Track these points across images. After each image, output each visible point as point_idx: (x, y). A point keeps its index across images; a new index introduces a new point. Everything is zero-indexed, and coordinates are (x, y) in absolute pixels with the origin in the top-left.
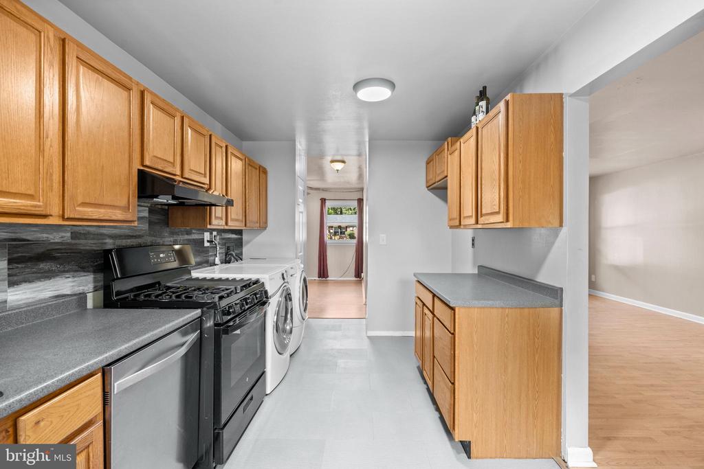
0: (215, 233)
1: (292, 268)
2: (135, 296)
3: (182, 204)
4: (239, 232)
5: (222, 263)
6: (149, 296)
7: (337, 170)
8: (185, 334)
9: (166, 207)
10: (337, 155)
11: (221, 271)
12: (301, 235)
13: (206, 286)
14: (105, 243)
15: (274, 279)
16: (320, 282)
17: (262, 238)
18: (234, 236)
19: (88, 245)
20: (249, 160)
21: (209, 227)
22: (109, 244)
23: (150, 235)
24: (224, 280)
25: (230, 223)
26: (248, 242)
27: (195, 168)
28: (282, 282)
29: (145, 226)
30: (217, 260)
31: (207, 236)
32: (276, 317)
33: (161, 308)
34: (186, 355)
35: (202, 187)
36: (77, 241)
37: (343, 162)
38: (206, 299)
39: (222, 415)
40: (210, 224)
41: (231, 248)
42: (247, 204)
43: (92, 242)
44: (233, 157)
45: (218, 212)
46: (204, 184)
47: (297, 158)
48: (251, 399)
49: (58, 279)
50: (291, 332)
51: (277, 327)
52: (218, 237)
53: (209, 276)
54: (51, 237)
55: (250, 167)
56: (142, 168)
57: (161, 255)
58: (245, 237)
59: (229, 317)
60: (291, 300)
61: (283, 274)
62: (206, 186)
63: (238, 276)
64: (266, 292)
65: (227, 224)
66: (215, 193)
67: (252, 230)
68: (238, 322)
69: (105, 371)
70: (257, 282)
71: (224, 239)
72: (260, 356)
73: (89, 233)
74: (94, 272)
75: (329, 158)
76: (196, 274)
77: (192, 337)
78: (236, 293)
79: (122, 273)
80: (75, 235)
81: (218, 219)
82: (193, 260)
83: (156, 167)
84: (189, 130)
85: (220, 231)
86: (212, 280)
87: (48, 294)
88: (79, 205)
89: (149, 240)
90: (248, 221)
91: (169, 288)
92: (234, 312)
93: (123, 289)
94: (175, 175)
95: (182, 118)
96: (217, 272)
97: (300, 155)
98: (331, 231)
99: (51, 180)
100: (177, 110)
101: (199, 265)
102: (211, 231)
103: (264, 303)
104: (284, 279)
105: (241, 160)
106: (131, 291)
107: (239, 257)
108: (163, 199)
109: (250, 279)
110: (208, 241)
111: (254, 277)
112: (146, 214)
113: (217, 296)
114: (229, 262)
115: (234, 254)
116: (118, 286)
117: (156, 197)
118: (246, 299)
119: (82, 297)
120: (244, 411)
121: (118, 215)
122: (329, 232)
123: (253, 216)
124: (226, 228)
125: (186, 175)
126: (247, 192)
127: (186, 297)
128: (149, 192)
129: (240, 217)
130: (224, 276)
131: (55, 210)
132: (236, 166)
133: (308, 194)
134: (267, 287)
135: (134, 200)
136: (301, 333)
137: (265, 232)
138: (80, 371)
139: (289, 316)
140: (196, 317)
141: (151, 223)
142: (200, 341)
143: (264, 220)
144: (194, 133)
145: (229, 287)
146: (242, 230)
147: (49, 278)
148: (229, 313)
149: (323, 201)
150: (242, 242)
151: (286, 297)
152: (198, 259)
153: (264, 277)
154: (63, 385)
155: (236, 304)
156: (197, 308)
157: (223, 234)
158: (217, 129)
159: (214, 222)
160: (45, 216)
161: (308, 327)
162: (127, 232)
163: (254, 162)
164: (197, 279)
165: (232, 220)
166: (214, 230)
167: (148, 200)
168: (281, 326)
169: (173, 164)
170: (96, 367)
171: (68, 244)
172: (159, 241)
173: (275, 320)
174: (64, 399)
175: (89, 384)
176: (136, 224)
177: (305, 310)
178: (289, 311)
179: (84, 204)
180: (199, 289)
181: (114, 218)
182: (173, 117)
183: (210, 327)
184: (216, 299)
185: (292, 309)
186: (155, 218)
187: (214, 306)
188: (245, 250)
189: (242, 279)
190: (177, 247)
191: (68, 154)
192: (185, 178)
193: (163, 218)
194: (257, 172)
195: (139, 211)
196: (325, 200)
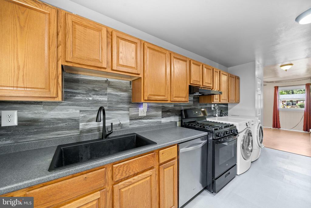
0: (216, 105)
1: (253, 121)
2: (188, 124)
3: (203, 95)
4: (227, 104)
5: (218, 116)
6: (192, 125)
7: (286, 70)
8: (202, 140)
9: (199, 96)
10: (286, 62)
11: (218, 119)
12: (259, 105)
13: (210, 124)
14: (181, 108)
15: (241, 125)
16: (274, 130)
17: (237, 107)
18: (224, 106)
19: (178, 108)
20: (230, 75)
21: (212, 102)
22: (183, 108)
23: (194, 106)
24: (218, 123)
25: (221, 101)
26: (230, 108)
27: (207, 82)
28: (246, 127)
29: (192, 103)
30: (217, 115)
31: (213, 106)
32: (242, 142)
33: (195, 129)
34: (203, 146)
35: (210, 88)
36: (175, 107)
37: (291, 64)
38: (209, 129)
39: (215, 174)
40: (213, 101)
41: (223, 111)
42: (229, 93)
43: (178, 107)
44: (222, 75)
45: (216, 97)
46: (211, 87)
47: (256, 69)
48: (229, 173)
49: (171, 117)
50: (251, 151)
51: (243, 147)
52: (217, 106)
53: (213, 121)
54: (170, 106)
55: (231, 78)
56: (190, 85)
57: (197, 112)
58: (229, 106)
59: (218, 138)
60: (251, 136)
61: (247, 124)
62: (211, 88)
63: (224, 122)
64: (237, 130)
65: (220, 101)
66: (215, 90)
67: (232, 103)
68: (222, 140)
69: (178, 145)
70: (232, 125)
71: (220, 107)
72: (234, 157)
73: (178, 105)
74: (179, 116)
75: (280, 65)
76: (208, 119)
77: (204, 142)
78: (222, 129)
79: (185, 117)
80: (175, 106)
81: (216, 99)
82: (208, 114)
83: (194, 83)
84: (205, 69)
85: (218, 104)
86: (214, 122)
87: (169, 121)
88: (174, 97)
89: (193, 107)
90: (229, 100)
91: (198, 123)
92: (220, 136)
93: (186, 122)
94: (200, 85)
95: (203, 65)
96: (217, 119)
97: (258, 67)
98: (284, 103)
99: (168, 91)
100: (201, 63)
101: (210, 116)
102: (214, 104)
103: (236, 135)
104: (247, 126)
105: (226, 75)
106: (188, 122)
107: (226, 114)
108: (197, 94)
109: (229, 124)
110: (213, 108)
111: (231, 123)
112: (192, 99)
113: (214, 129)
114: (222, 116)
115: (224, 113)
116: (184, 121)
117: (195, 93)
118: (226, 132)
119: (176, 123)
120: (226, 177)
121: (183, 99)
122: (283, 104)
123: (232, 97)
124: (220, 103)
125: (204, 85)
126: (229, 88)
127: (203, 127)
128: (192, 92)
129: (226, 98)
130: (218, 121)
131: (169, 99)
132: (224, 78)
133: (264, 85)
134: (238, 128)
135: (188, 95)
136: (259, 153)
137: (239, 104)
138: (172, 143)
139: (250, 143)
140: (206, 135)
141: (194, 102)
142: (207, 143)
143: (238, 99)
144: (207, 70)
145: (219, 126)
146: (228, 104)
147: (169, 117)
148: (218, 136)
149: (276, 88)
150: (228, 108)
151: (248, 134)
152: (209, 114)
153: (235, 124)
154: (168, 146)
155: (221, 133)
156: (206, 132)
157: (219, 105)
158: (216, 66)
159: (215, 100)
160: (167, 101)
161: (263, 151)
162: (187, 105)
163: (232, 75)
164: (208, 121)
165: (222, 100)
166: (215, 104)
167: (192, 94)
168: (245, 147)
169: (199, 82)
170: (176, 143)
171: (173, 108)
172: (196, 107)
173: (242, 143)
174: (168, 149)
175: (174, 147)
176: (188, 102)
177: (261, 142)
178: (251, 141)
179: (175, 97)
180: (208, 125)
181: (182, 100)
182: (199, 66)
183: (211, 140)
184: (213, 130)
185: (252, 141)
186: (195, 100)
187: (212, 132)
188: (229, 111)
189: (226, 123)
190: (203, 110)
191: (172, 84)
192: (204, 86)
193: (197, 100)
194: (235, 79)
195: (189, 98)
196: (278, 87)
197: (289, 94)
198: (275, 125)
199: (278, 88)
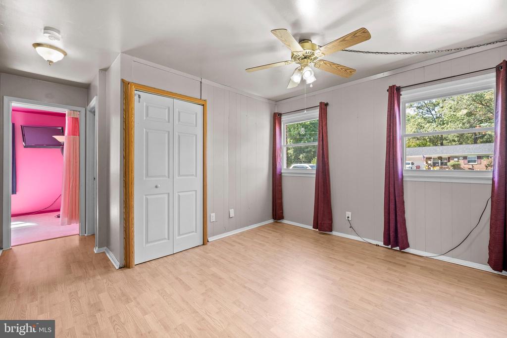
122: (427, 163)
149: (395, 92)
196: (398, 89)
197: (437, 145)
198: (392, 234)
199: (399, 95)
